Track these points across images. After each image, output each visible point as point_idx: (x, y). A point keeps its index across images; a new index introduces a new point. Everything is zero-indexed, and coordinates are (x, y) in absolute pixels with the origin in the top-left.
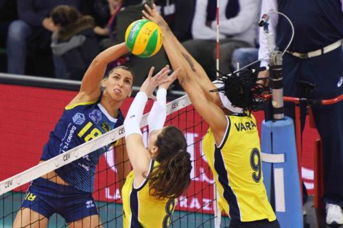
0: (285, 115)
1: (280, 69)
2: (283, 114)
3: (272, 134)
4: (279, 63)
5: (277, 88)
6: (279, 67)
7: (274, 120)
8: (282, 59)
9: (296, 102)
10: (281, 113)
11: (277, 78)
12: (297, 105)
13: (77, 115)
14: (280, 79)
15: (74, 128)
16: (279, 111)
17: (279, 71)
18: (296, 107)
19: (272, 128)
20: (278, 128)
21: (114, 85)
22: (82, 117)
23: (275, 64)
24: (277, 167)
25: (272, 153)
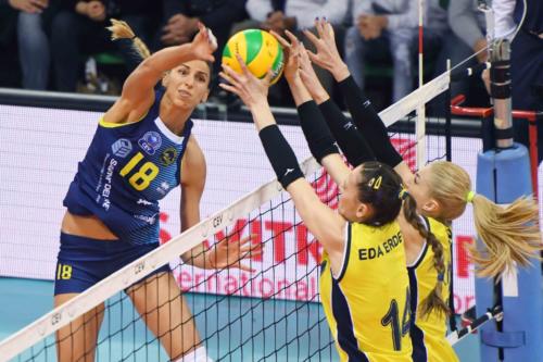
0: (515, 141)
1: (507, 67)
2: (512, 140)
3: (495, 171)
4: (506, 57)
5: (503, 98)
6: (505, 63)
7: (498, 150)
8: (509, 50)
9: (531, 119)
10: (509, 138)
11: (503, 82)
12: (533, 123)
13: (119, 142)
14: (507, 82)
15: (114, 163)
16: (505, 134)
17: (507, 70)
18: (530, 127)
19: (495, 162)
20: (505, 162)
21: (180, 84)
22: (127, 144)
23: (499, 58)
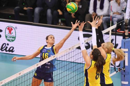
1: (128, 24)
3: (125, 43)
6: (127, 23)
7: (125, 39)
8: (128, 21)
11: (127, 26)
16: (127, 36)
19: (125, 41)
20: (127, 41)
24: (126, 53)
25: (125, 48)
